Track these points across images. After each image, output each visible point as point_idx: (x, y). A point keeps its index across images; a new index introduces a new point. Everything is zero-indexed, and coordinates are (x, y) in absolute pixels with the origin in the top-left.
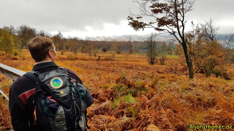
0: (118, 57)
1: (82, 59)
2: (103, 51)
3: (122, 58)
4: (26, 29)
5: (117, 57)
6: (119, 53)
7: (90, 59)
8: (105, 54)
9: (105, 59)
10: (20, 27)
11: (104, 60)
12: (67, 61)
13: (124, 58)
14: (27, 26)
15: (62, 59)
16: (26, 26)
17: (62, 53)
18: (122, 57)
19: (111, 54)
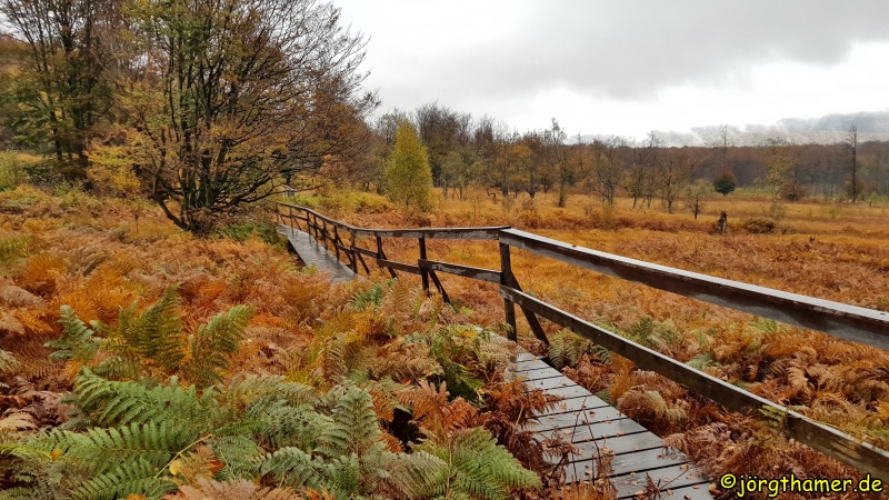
0: (799, 218)
1: (646, 226)
2: (717, 191)
3: (817, 219)
4: (438, 117)
5: (790, 218)
6: (793, 197)
7: (682, 225)
8: (730, 200)
9: (745, 227)
10: (419, 112)
11: (743, 230)
12: (591, 232)
13: (825, 220)
14: (439, 108)
15: (572, 224)
16: (435, 109)
17: (561, 200)
18: (816, 214)
19: (755, 200)
